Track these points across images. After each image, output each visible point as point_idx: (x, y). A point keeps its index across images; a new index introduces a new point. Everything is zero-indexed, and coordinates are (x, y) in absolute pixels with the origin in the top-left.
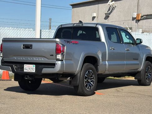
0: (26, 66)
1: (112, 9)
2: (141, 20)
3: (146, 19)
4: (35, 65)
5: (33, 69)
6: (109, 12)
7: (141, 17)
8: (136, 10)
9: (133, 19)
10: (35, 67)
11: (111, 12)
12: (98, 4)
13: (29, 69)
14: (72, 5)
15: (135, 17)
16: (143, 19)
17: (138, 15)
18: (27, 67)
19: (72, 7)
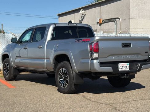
0: (120, 65)
1: (84, 16)
2: (102, 23)
3: (106, 22)
4: (129, 63)
5: (127, 67)
6: (82, 19)
7: (102, 21)
8: (99, 16)
9: (98, 23)
10: (129, 65)
11: (83, 18)
12: (75, 13)
13: (123, 68)
14: (58, 15)
15: (98, 21)
16: (104, 23)
17: (100, 20)
18: (122, 66)
19: (58, 16)
